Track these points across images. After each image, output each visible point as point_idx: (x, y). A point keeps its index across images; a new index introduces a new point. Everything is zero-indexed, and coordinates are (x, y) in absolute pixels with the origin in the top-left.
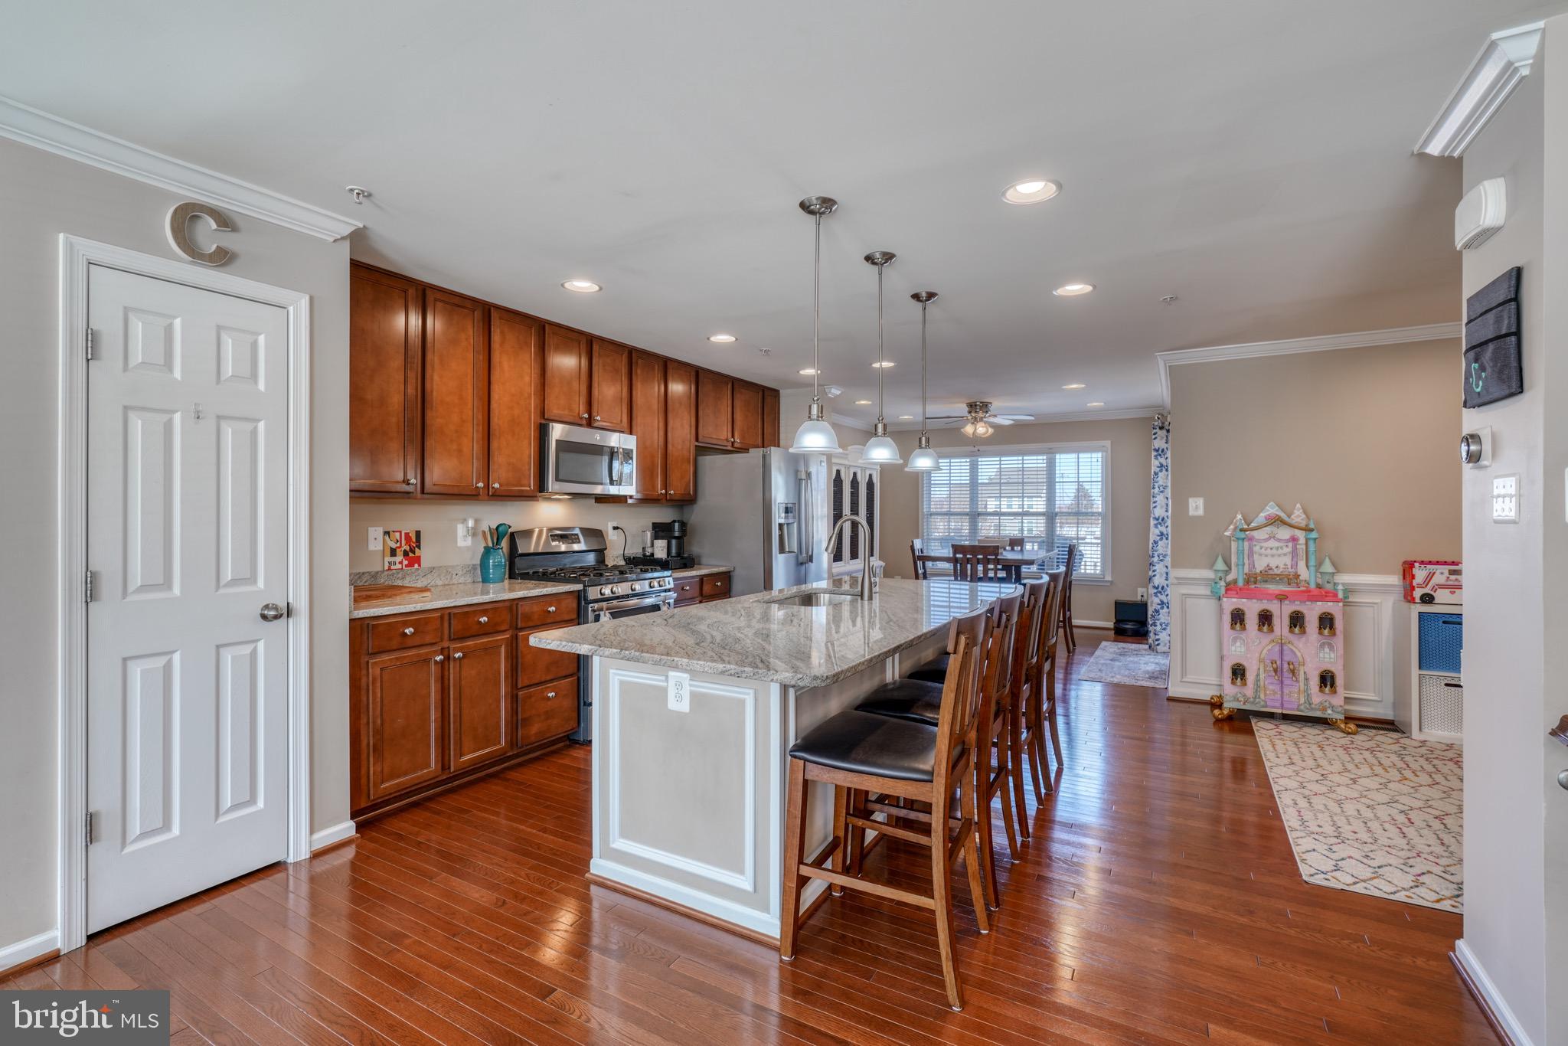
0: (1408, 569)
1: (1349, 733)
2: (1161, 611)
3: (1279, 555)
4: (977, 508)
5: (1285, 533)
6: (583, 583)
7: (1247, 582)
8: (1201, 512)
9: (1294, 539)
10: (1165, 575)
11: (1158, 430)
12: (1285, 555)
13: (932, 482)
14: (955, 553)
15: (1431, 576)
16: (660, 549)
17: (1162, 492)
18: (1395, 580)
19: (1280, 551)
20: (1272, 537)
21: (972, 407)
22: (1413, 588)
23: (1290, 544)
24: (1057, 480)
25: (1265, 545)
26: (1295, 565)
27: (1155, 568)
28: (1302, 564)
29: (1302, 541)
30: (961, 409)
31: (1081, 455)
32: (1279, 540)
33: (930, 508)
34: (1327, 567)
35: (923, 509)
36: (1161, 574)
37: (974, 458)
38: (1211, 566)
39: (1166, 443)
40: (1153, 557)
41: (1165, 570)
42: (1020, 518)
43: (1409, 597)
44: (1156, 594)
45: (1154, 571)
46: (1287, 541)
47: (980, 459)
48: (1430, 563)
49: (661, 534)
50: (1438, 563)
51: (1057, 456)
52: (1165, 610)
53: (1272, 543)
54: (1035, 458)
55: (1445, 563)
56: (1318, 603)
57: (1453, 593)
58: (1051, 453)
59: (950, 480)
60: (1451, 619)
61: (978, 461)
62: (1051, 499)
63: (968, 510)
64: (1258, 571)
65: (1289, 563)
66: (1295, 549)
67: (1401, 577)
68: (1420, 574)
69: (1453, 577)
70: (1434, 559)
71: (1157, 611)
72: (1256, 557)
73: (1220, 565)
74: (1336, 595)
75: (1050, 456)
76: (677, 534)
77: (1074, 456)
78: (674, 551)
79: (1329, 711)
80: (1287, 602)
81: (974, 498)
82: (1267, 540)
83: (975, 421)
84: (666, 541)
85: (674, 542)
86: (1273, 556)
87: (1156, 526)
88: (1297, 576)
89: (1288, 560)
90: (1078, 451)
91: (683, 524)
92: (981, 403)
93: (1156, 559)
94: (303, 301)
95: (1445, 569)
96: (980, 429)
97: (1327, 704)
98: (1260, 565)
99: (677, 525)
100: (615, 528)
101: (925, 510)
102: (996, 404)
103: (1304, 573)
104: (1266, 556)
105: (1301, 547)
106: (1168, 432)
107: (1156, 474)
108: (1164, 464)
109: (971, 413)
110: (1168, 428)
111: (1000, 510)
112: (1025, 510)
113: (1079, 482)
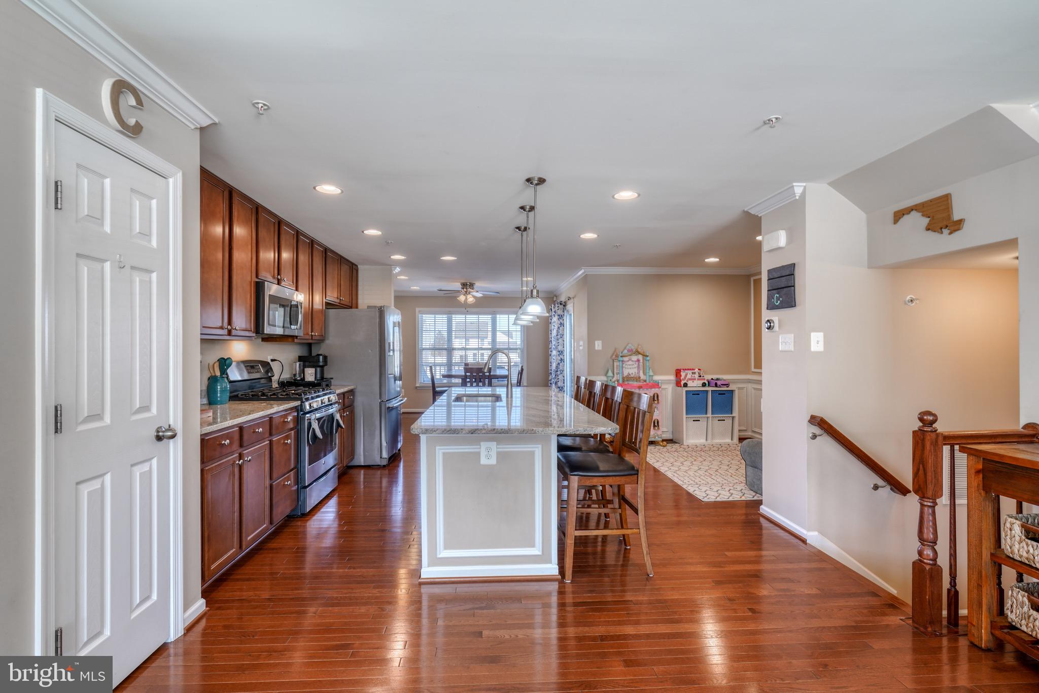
0: (678, 373)
1: (664, 446)
3: (633, 368)
4: (452, 345)
5: (634, 358)
6: (301, 399)
7: (623, 381)
8: (600, 348)
9: (638, 361)
10: (563, 381)
11: (559, 305)
12: (635, 368)
13: (424, 329)
14: (465, 373)
15: (686, 375)
16: (310, 375)
17: (561, 337)
18: (672, 377)
19: (633, 366)
20: (630, 360)
21: (464, 285)
22: (681, 381)
23: (637, 363)
24: (497, 330)
25: (628, 363)
26: (639, 373)
27: (558, 377)
28: (641, 372)
29: (641, 361)
30: (457, 286)
31: (510, 316)
32: (633, 361)
33: (422, 345)
34: (651, 374)
37: (449, 315)
38: (606, 374)
41: (563, 378)
42: (477, 351)
43: (678, 384)
45: (558, 379)
46: (636, 361)
47: (453, 316)
48: (686, 369)
49: (307, 364)
50: (688, 370)
51: (498, 316)
53: (630, 363)
54: (486, 316)
55: (690, 369)
56: (653, 389)
57: (693, 382)
58: (494, 314)
60: (695, 393)
61: (452, 317)
62: (494, 340)
63: (446, 347)
64: (625, 376)
65: (636, 371)
66: (639, 365)
67: (675, 376)
68: (683, 374)
69: (693, 375)
70: (687, 368)
72: (624, 369)
73: (610, 374)
74: (658, 385)
75: (493, 316)
76: (321, 364)
77: (507, 316)
78: (318, 376)
79: (657, 438)
80: (641, 389)
81: (450, 340)
82: (628, 361)
83: (466, 293)
84: (314, 369)
85: (318, 369)
86: (630, 368)
87: (558, 355)
88: (640, 377)
89: (636, 370)
90: (508, 313)
91: (325, 358)
92: (470, 283)
94: (179, 174)
95: (690, 372)
96: (468, 298)
97: (656, 434)
98: (625, 374)
99: (321, 357)
100: (272, 360)
102: (478, 284)
103: (642, 377)
104: (628, 368)
105: (641, 364)
106: (564, 306)
107: (559, 328)
108: (562, 323)
109: (463, 289)
110: (564, 304)
111: (466, 346)
112: (480, 347)
113: (508, 331)
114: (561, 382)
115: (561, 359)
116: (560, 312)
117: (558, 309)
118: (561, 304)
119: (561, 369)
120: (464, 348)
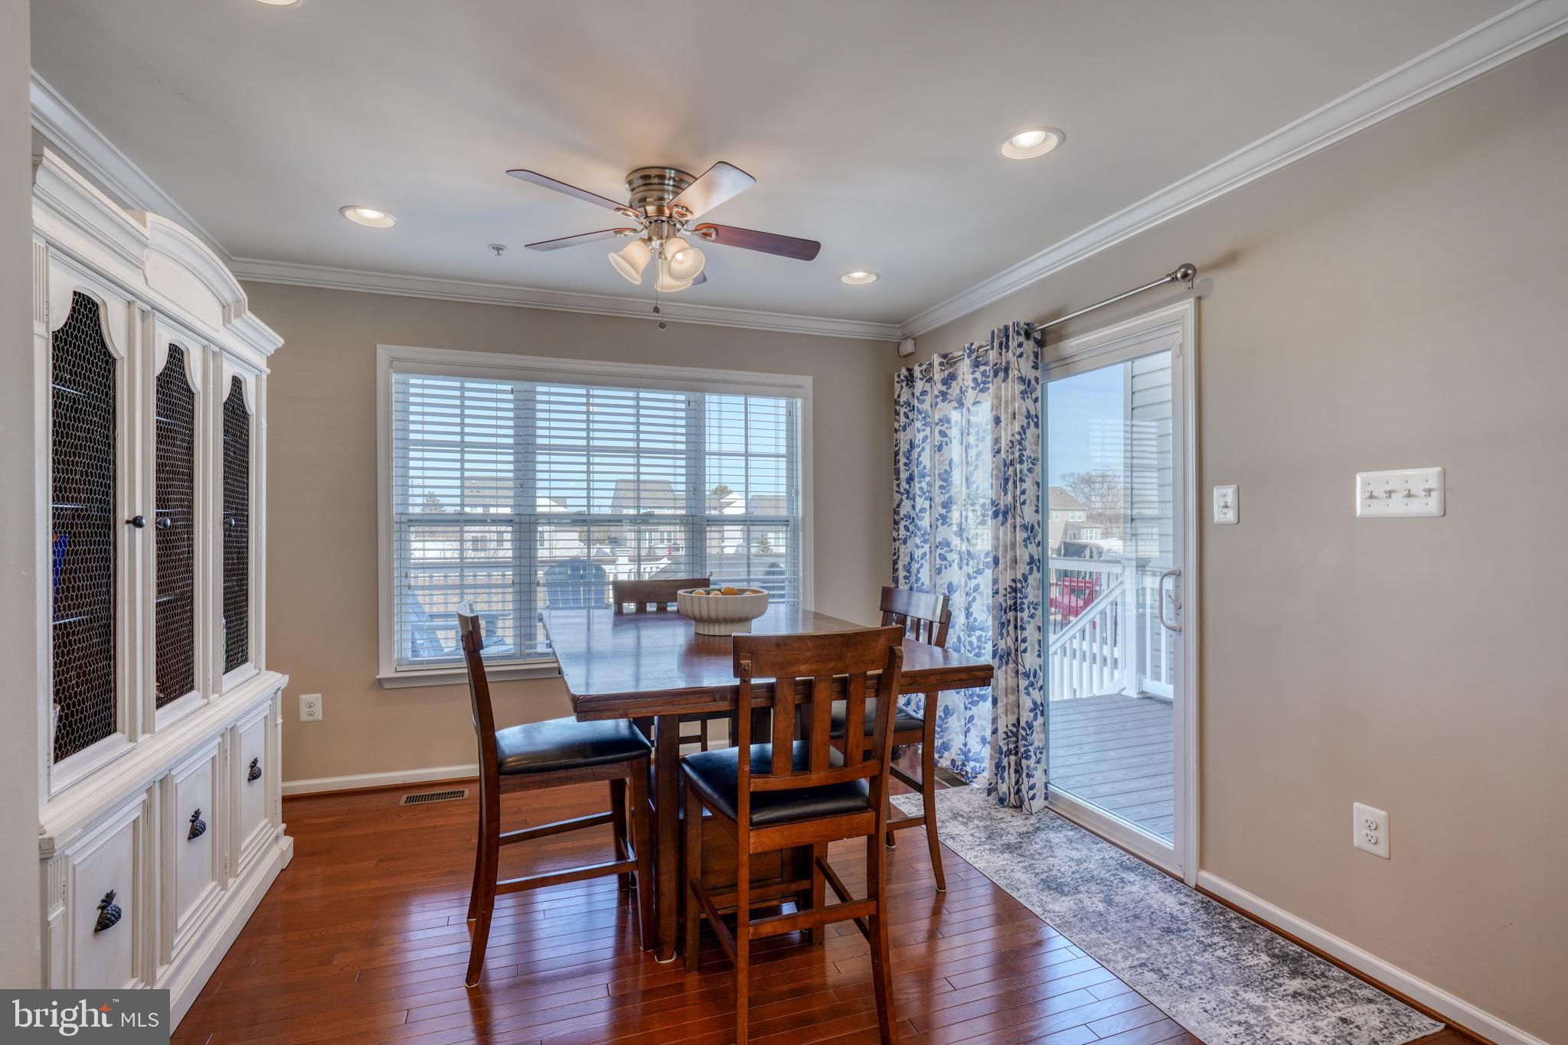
4: (534, 506)
11: (1023, 338)
13: (412, 436)
17: (1030, 471)
24: (708, 447)
31: (752, 400)
33: (406, 504)
35: (389, 507)
37: (525, 386)
41: (1037, 635)
42: (633, 528)
47: (539, 389)
51: (708, 398)
52: (1039, 720)
58: (697, 387)
59: (462, 434)
61: (537, 399)
63: (510, 510)
71: (1031, 726)
75: (693, 396)
77: (741, 400)
81: (524, 481)
83: (654, 232)
87: (1025, 543)
93: (1026, 614)
101: (395, 510)
106: (1041, 343)
108: (1033, 412)
109: (643, 201)
110: (1038, 336)
111: (589, 510)
112: (642, 511)
113: (747, 455)
114: (1032, 653)
116: (1025, 368)
117: (1021, 355)
118: (1027, 334)
120: (582, 518)
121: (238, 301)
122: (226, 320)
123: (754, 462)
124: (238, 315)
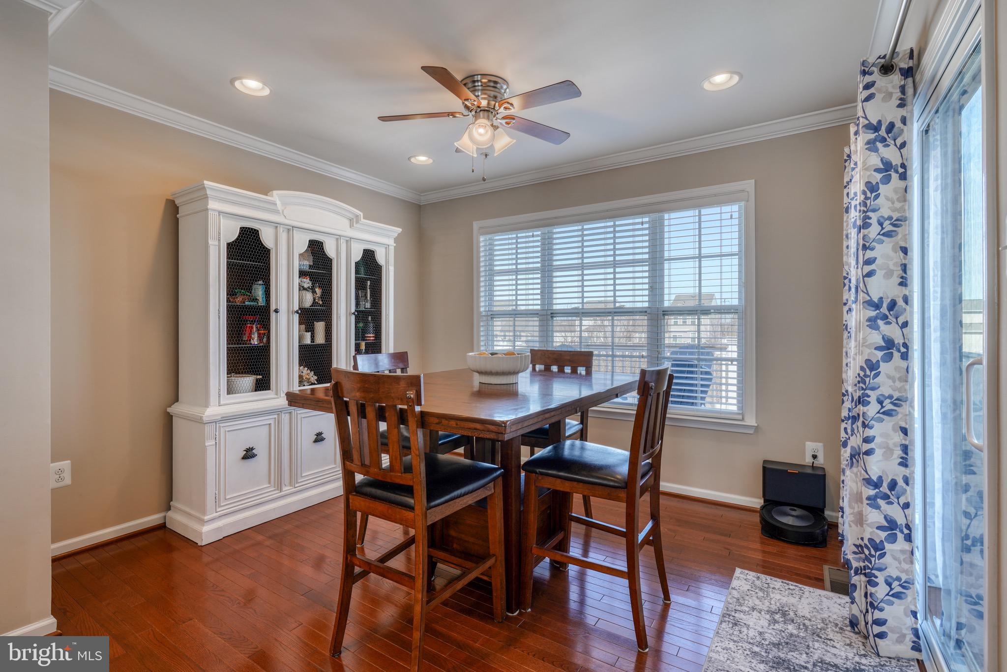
2: (888, 546)
4: (551, 304)
10: (898, 452)
11: (876, 76)
13: (496, 268)
17: (888, 234)
24: (666, 254)
27: (869, 433)
35: (479, 307)
36: (889, 451)
37: (546, 230)
39: (902, 105)
40: (866, 403)
41: (898, 438)
42: (610, 318)
44: (873, 501)
45: (867, 440)
47: (554, 230)
51: (666, 216)
52: (901, 544)
54: (632, 221)
58: (656, 211)
59: (517, 264)
61: (552, 233)
62: (656, 286)
63: (539, 307)
71: (878, 547)
75: (655, 216)
81: (546, 289)
87: (872, 323)
90: (698, 203)
92: (483, 77)
93: (872, 409)
96: (481, 131)
101: (482, 309)
106: (908, 73)
107: (872, 188)
111: (583, 306)
112: (617, 305)
113: (700, 257)
115: (889, 344)
118: (887, 69)
119: (885, 390)
120: (576, 311)
121: (357, 216)
122: (351, 226)
123: (705, 263)
124: (357, 222)
